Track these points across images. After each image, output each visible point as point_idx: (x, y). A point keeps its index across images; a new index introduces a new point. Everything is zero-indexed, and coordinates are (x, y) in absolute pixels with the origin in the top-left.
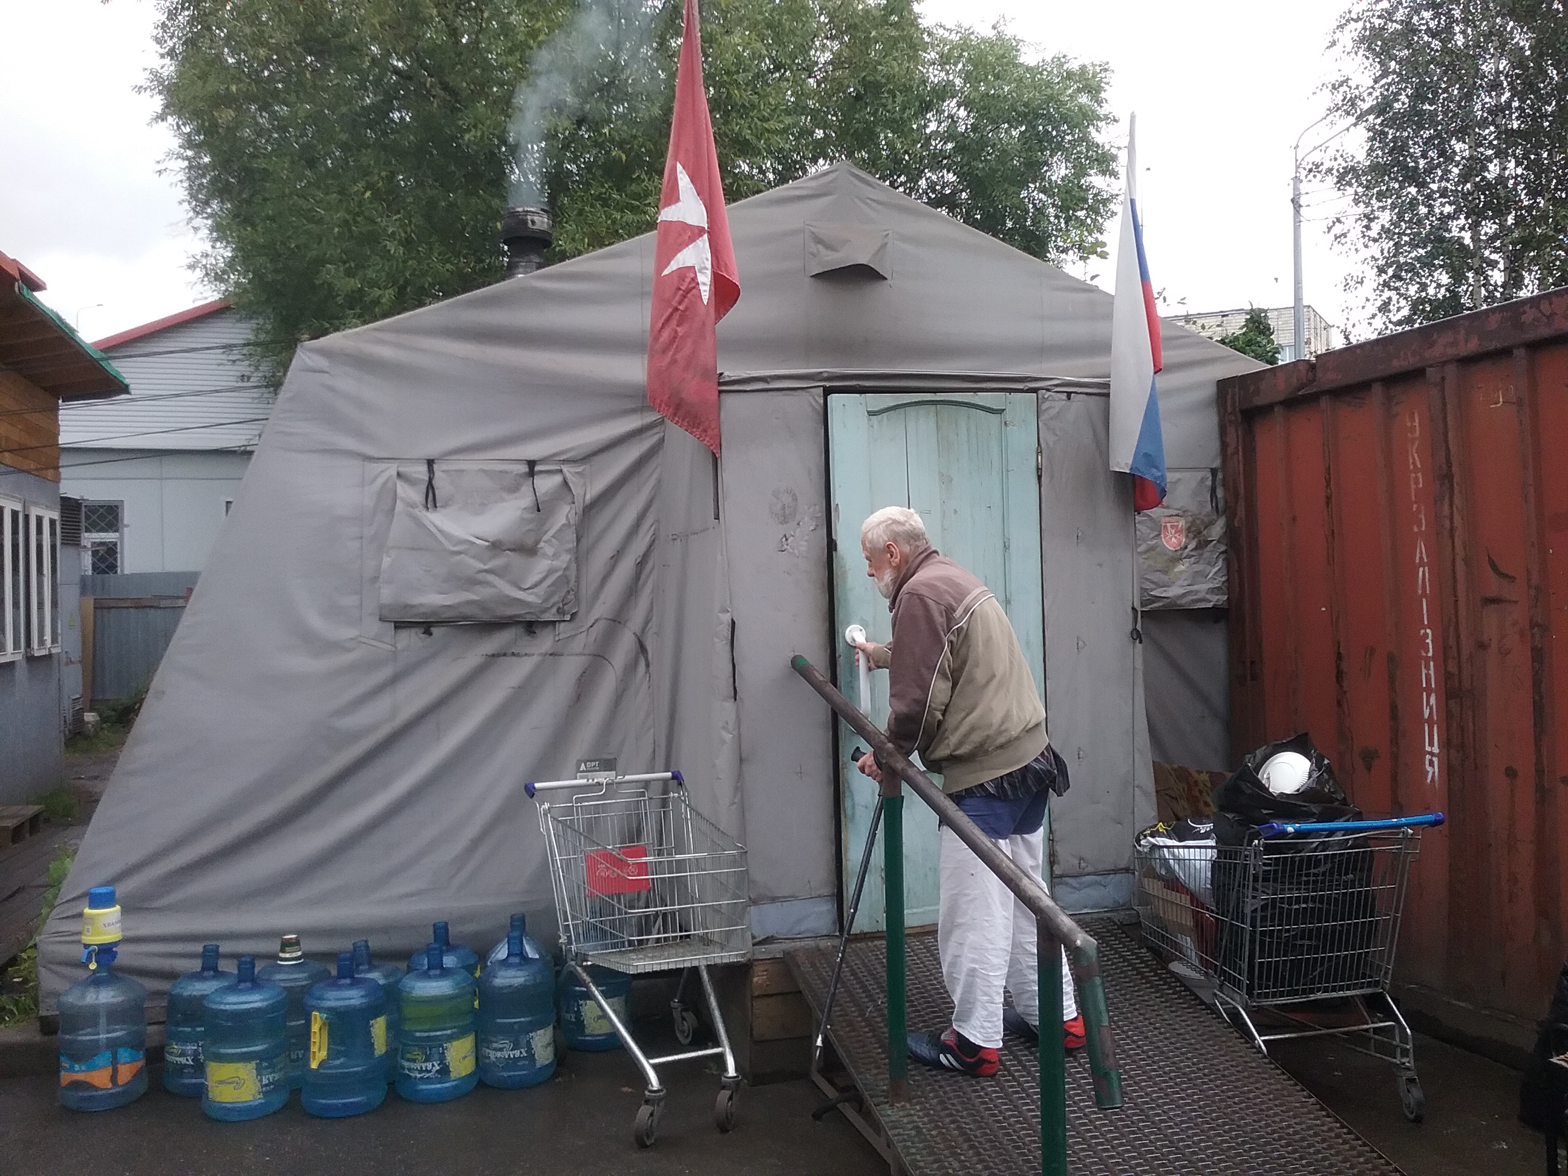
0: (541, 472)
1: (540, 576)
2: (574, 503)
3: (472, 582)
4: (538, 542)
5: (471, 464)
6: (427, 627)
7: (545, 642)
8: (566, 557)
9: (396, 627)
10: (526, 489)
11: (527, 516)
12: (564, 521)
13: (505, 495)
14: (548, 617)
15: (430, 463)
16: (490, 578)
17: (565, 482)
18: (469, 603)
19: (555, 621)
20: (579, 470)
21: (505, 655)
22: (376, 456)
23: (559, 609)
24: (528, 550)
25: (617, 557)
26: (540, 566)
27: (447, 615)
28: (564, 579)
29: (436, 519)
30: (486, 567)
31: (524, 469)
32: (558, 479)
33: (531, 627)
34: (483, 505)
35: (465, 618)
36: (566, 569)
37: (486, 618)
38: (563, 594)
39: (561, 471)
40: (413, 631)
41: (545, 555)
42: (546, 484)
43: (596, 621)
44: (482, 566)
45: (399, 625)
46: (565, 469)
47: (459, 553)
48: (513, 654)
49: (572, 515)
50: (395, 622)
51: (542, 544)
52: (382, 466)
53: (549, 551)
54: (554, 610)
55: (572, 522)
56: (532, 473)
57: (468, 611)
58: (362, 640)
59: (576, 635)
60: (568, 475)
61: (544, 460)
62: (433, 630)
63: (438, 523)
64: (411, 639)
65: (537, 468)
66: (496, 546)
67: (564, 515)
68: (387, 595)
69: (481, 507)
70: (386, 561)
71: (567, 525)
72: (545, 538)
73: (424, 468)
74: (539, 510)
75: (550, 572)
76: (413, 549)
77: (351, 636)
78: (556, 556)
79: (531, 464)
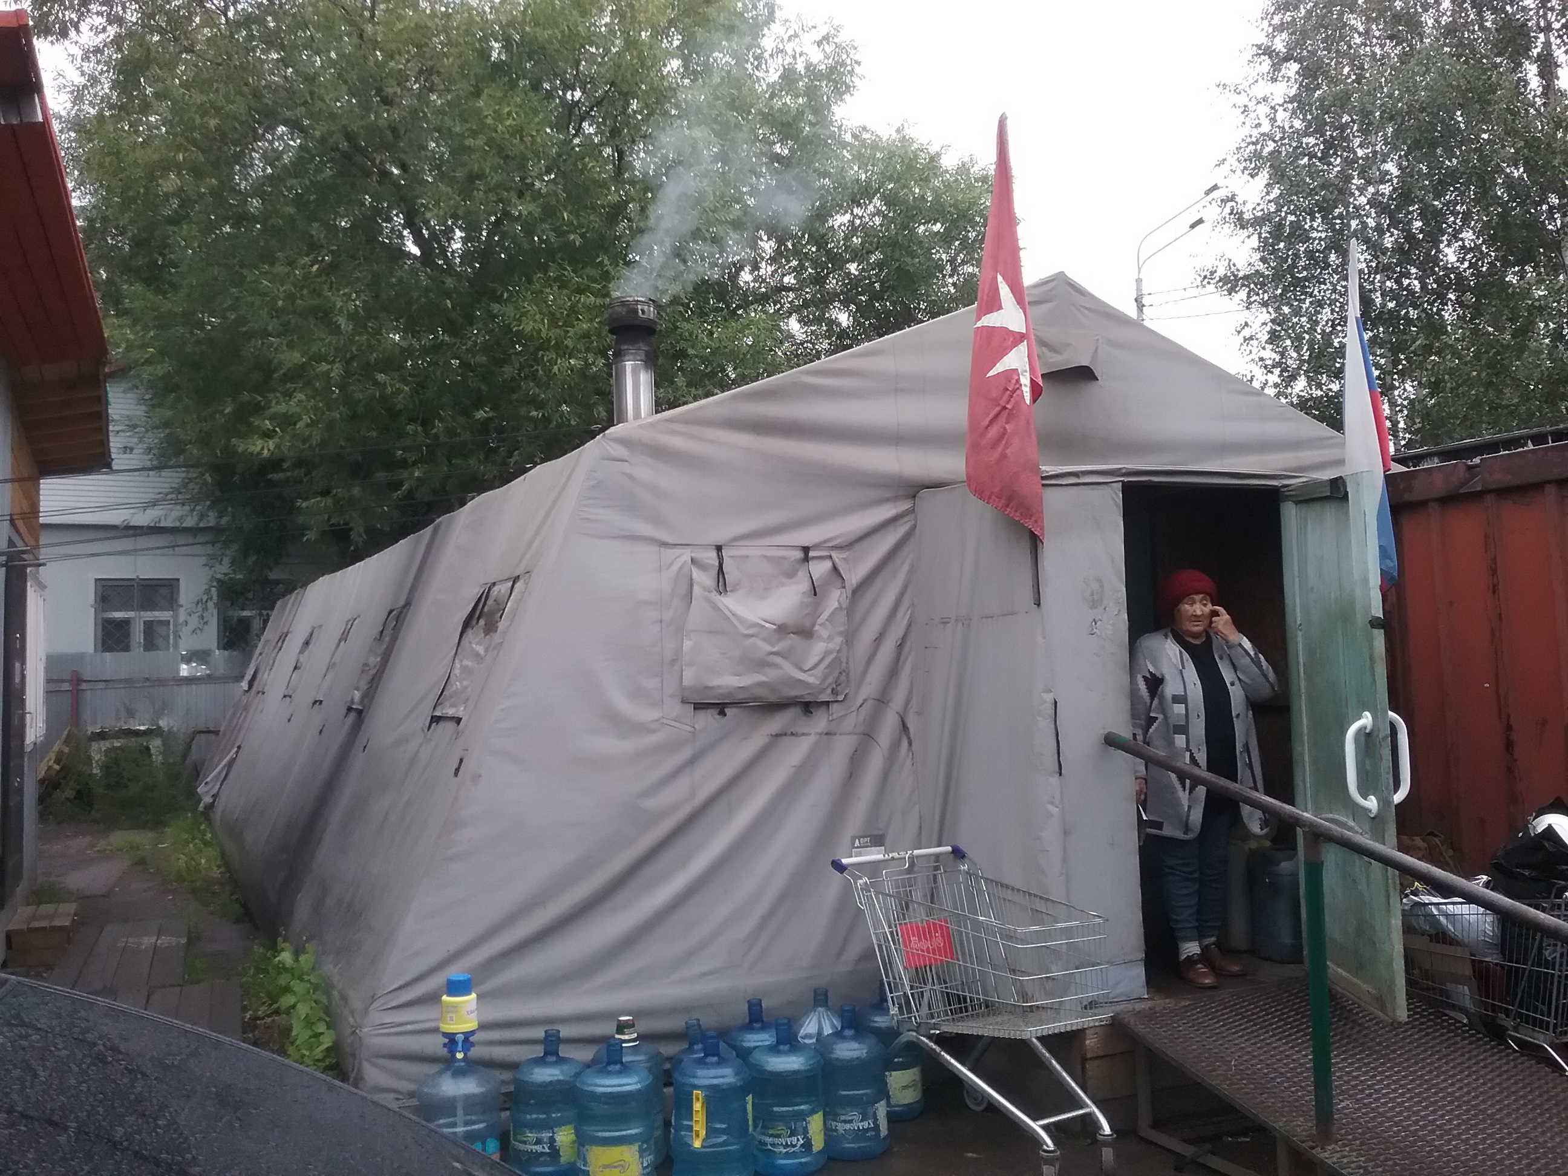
0: (813, 558)
1: (817, 659)
2: (844, 587)
3: (762, 664)
4: (813, 625)
5: (754, 550)
6: (721, 708)
7: (820, 722)
8: (839, 640)
9: (695, 708)
10: (802, 574)
11: (805, 600)
12: (836, 605)
13: (784, 580)
14: (824, 697)
15: (719, 548)
16: (779, 660)
17: (835, 568)
18: (761, 684)
19: (828, 702)
20: (845, 556)
21: (785, 734)
22: (671, 541)
23: (833, 690)
24: (806, 633)
25: (879, 639)
26: (818, 649)
27: (741, 696)
28: (837, 661)
29: (730, 602)
30: (775, 650)
31: (799, 555)
32: (828, 564)
33: (808, 707)
34: (767, 589)
35: (755, 699)
36: (839, 651)
37: (773, 698)
38: (836, 675)
39: (831, 557)
40: (710, 711)
41: (821, 638)
42: (820, 569)
43: (865, 700)
44: (770, 649)
45: (698, 706)
46: (834, 555)
47: (752, 636)
48: (792, 734)
49: (843, 599)
50: (695, 704)
51: (817, 628)
52: (676, 552)
53: (824, 633)
54: (829, 691)
55: (844, 606)
56: (806, 559)
57: (759, 692)
58: (665, 721)
59: (845, 715)
60: (837, 561)
61: (817, 546)
62: (726, 710)
63: (731, 607)
64: (707, 720)
65: (811, 554)
66: (782, 630)
67: (835, 599)
68: (689, 677)
69: (765, 592)
70: (687, 644)
71: (839, 609)
72: (820, 621)
73: (713, 554)
74: (815, 594)
75: (827, 653)
76: (710, 632)
77: (656, 718)
78: (830, 639)
79: (806, 550)
